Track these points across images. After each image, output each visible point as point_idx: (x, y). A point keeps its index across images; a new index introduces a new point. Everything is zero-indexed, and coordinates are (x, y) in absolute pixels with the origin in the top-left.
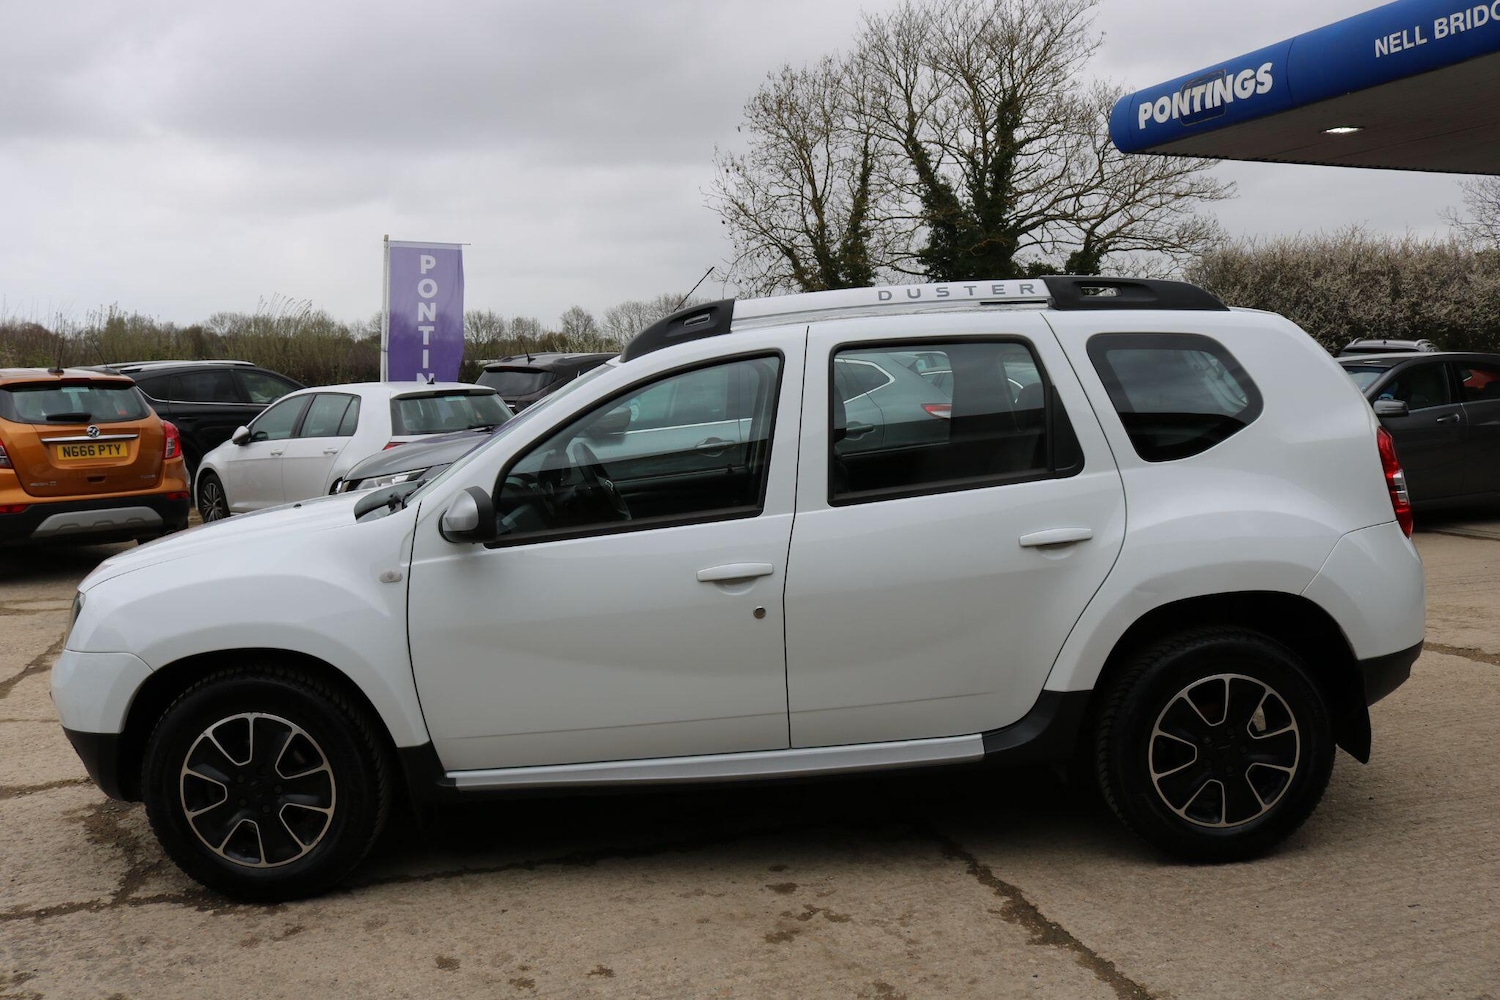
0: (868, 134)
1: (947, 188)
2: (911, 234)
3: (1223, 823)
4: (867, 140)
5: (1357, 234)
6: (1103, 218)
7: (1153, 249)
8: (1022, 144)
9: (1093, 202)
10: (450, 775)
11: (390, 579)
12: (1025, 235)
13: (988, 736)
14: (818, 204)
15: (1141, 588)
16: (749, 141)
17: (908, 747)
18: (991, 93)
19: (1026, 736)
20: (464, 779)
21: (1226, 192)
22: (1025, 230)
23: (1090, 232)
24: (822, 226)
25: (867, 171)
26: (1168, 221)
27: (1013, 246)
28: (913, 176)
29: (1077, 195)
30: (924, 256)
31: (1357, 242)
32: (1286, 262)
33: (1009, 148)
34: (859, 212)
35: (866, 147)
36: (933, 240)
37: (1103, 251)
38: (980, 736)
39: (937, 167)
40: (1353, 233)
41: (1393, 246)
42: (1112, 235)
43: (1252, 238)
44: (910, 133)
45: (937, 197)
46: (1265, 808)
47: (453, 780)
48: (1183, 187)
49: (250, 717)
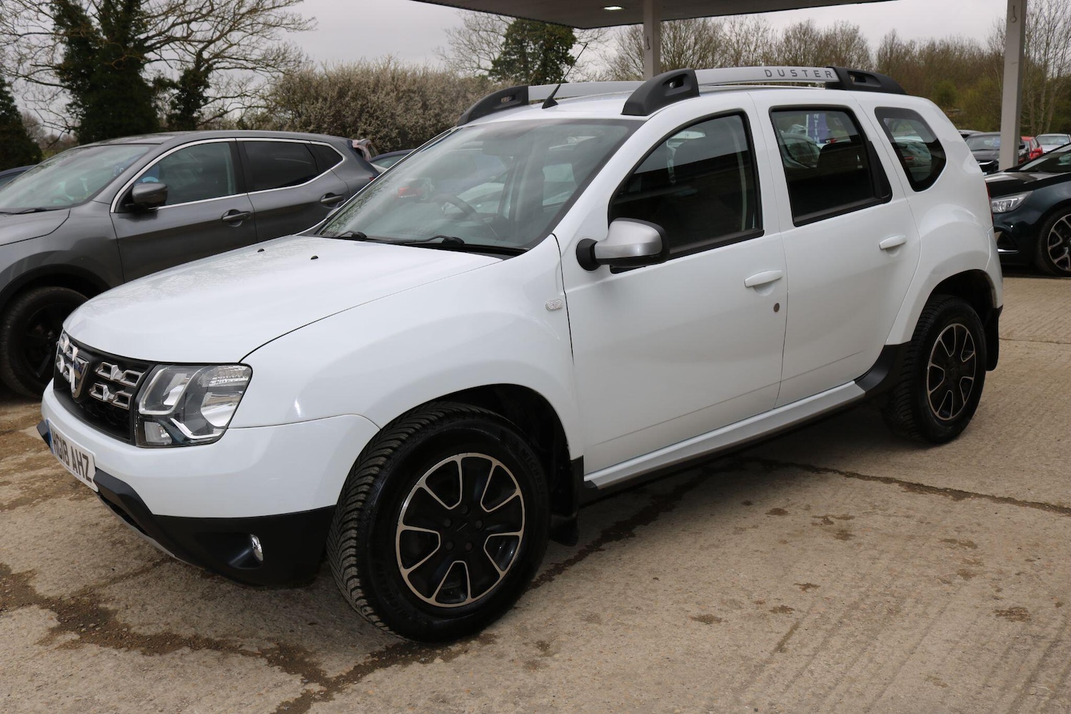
2: (53, 48)
5: (392, 63)
6: (211, 42)
7: (246, 68)
9: (202, 29)
10: (587, 478)
11: (554, 308)
13: (858, 381)
19: (878, 378)
20: (596, 479)
21: (309, 25)
23: (199, 54)
26: (261, 46)
27: (138, 64)
29: (189, 22)
30: (62, 71)
31: (393, 68)
32: (352, 81)
36: (68, 57)
37: (209, 69)
38: (854, 382)
40: (389, 61)
41: (418, 72)
42: (216, 56)
43: (324, 63)
46: (965, 404)
47: (591, 482)
48: (272, 20)
49: (458, 458)
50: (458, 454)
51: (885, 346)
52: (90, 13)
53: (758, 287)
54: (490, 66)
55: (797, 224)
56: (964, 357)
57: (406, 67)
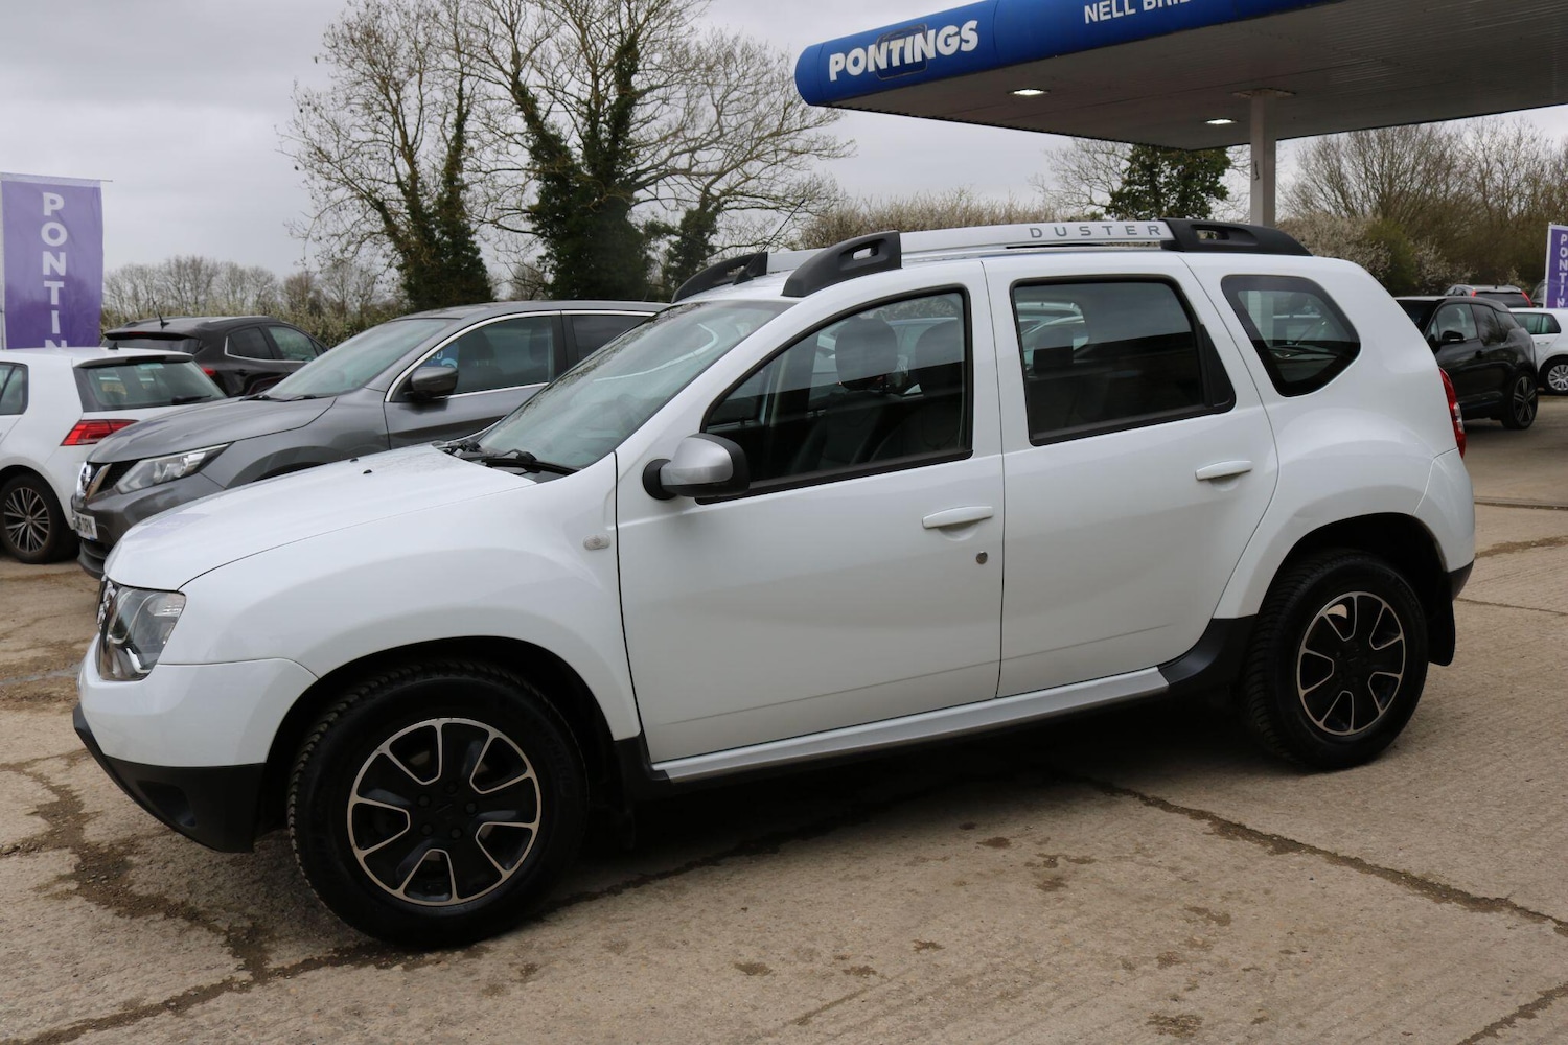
0: (463, 74)
1: (557, 139)
2: (522, 189)
3: (1351, 731)
4: (461, 82)
5: (963, 198)
6: (720, 175)
7: (767, 208)
8: (643, 93)
9: (711, 158)
10: (656, 767)
11: (596, 545)
12: (642, 191)
13: (1164, 668)
14: (409, 152)
15: (1298, 515)
16: (329, 78)
17: (1099, 686)
18: (606, 34)
19: (1198, 665)
20: (674, 769)
21: (845, 150)
22: (643, 185)
23: (706, 190)
24: (414, 176)
25: (462, 118)
26: (785, 179)
27: (626, 205)
28: (518, 123)
29: (693, 151)
30: (534, 214)
31: (964, 205)
32: (904, 224)
33: (629, 99)
34: (454, 164)
35: (461, 89)
36: (545, 195)
37: (718, 210)
38: (1156, 669)
39: (547, 115)
40: (960, 196)
41: (997, 211)
42: (727, 193)
43: (868, 199)
44: (515, 77)
45: (546, 147)
46: (1381, 712)
47: (663, 772)
48: (799, 145)
49: (438, 723)
50: (438, 717)
51: (1212, 619)
52: (574, 143)
53: (948, 528)
54: (1108, 200)
55: (1036, 443)
56: (1377, 642)
57: (983, 204)
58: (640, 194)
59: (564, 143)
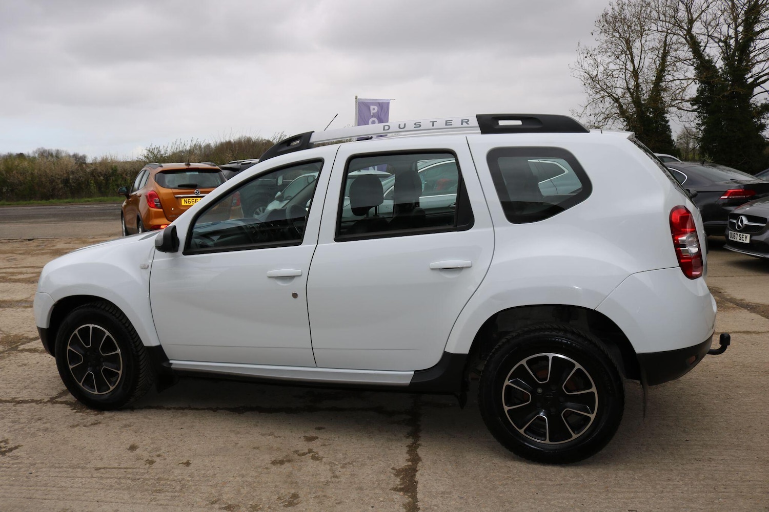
0: (667, 33)
1: (710, 61)
2: (684, 89)
3: (547, 442)
4: (666, 37)
8: (758, 33)
10: (171, 362)
13: (417, 373)
14: (635, 74)
16: (597, 40)
17: (375, 374)
18: (742, 4)
20: (176, 364)
22: (759, 84)
24: (637, 86)
25: (665, 54)
28: (690, 55)
33: (750, 35)
34: (660, 77)
35: (666, 40)
36: (700, 92)
38: (412, 372)
39: (704, 49)
44: (689, 31)
50: (91, 324)
51: (445, 352)
52: (720, 64)
53: (281, 278)
55: (338, 241)
58: (757, 90)
59: (713, 64)
